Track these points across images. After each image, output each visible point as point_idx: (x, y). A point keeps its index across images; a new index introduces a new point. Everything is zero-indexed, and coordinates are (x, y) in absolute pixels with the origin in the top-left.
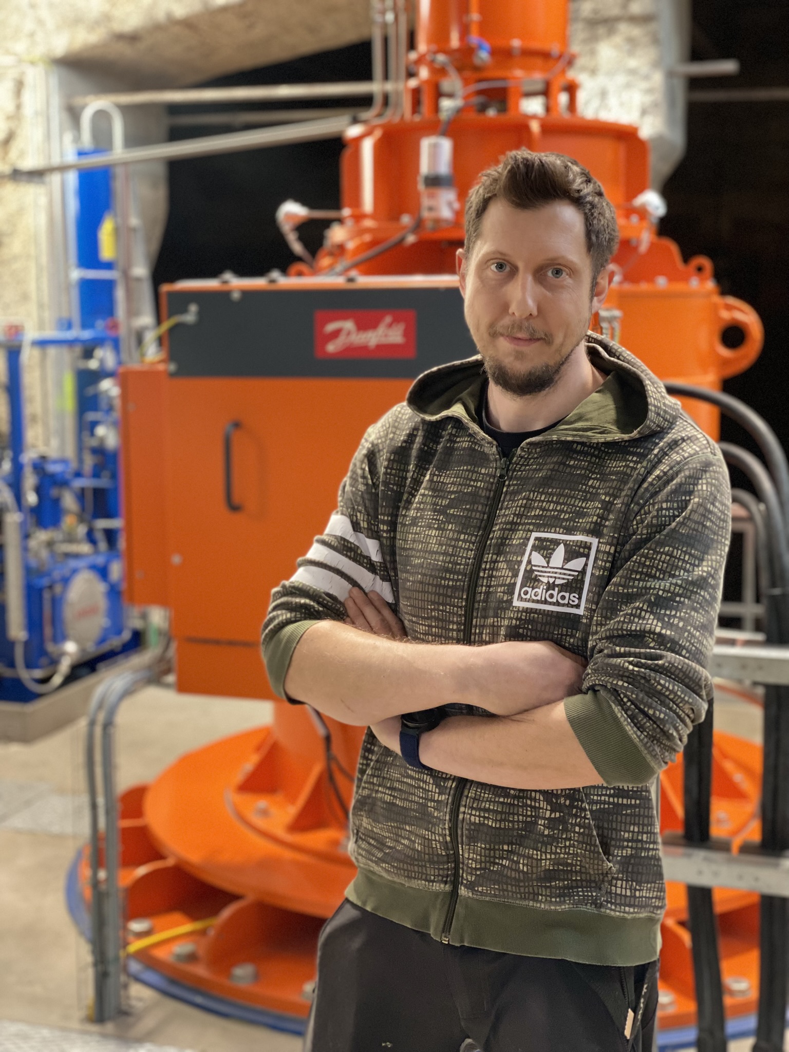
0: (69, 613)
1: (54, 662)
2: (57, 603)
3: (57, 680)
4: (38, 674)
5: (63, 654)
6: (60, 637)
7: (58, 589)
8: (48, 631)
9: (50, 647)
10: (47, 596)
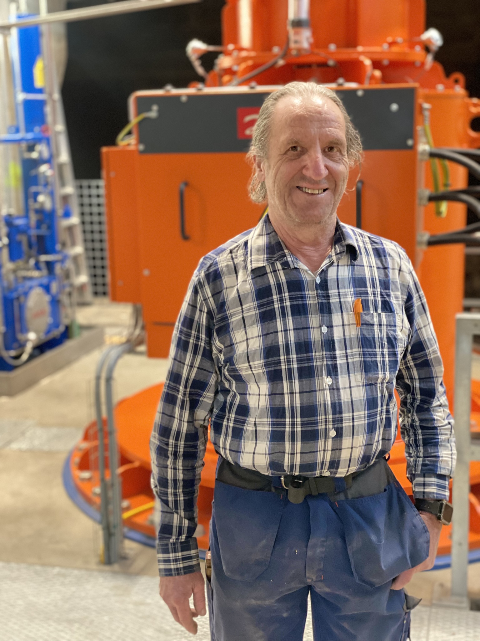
0: (28, 315)
1: (22, 346)
2: (21, 308)
3: (25, 357)
4: (13, 353)
5: (27, 340)
6: (25, 330)
7: (22, 299)
8: (17, 326)
9: (20, 336)
10: (16, 304)
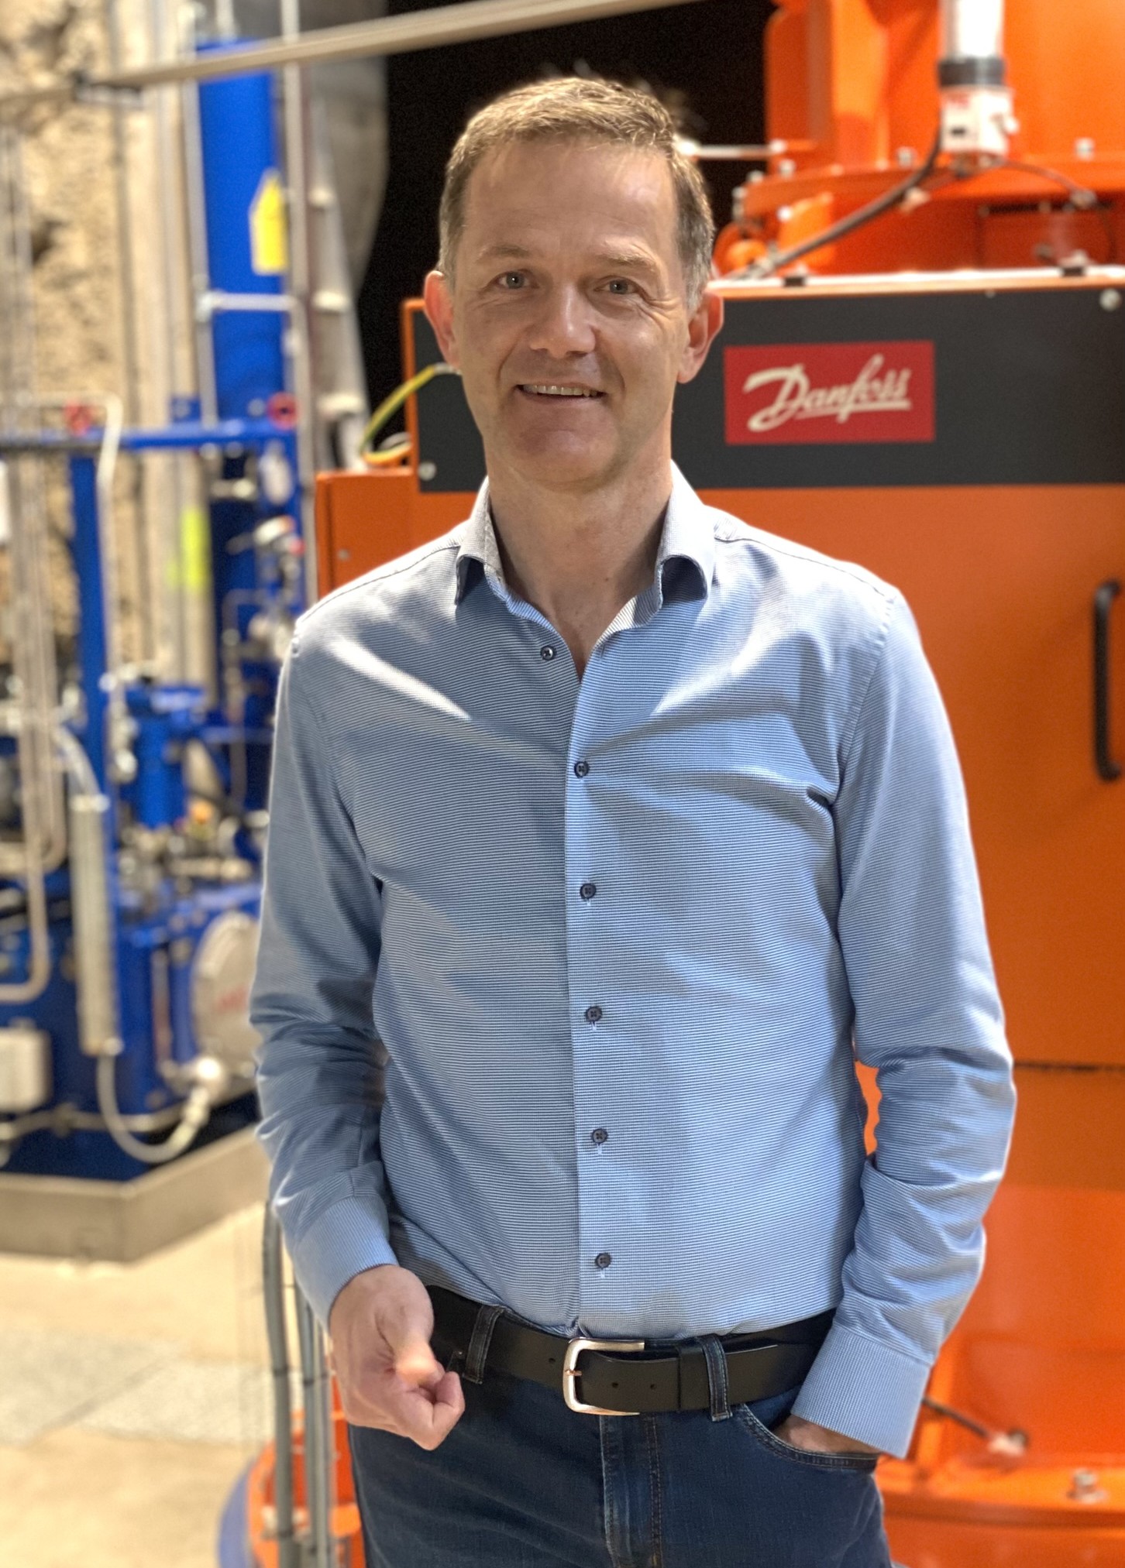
0: (202, 1002)
1: (177, 1100)
2: (179, 978)
3: (183, 1136)
4: (144, 1123)
5: (193, 1084)
6: (187, 1049)
7: (181, 950)
8: (163, 1037)
9: (168, 1069)
10: (159, 962)
